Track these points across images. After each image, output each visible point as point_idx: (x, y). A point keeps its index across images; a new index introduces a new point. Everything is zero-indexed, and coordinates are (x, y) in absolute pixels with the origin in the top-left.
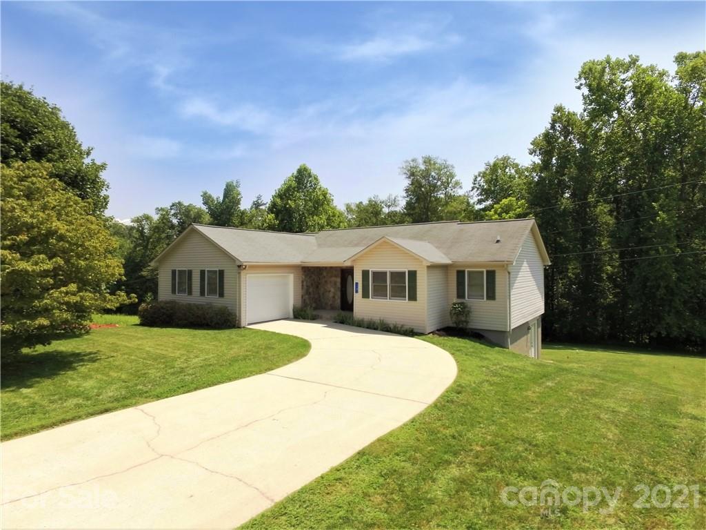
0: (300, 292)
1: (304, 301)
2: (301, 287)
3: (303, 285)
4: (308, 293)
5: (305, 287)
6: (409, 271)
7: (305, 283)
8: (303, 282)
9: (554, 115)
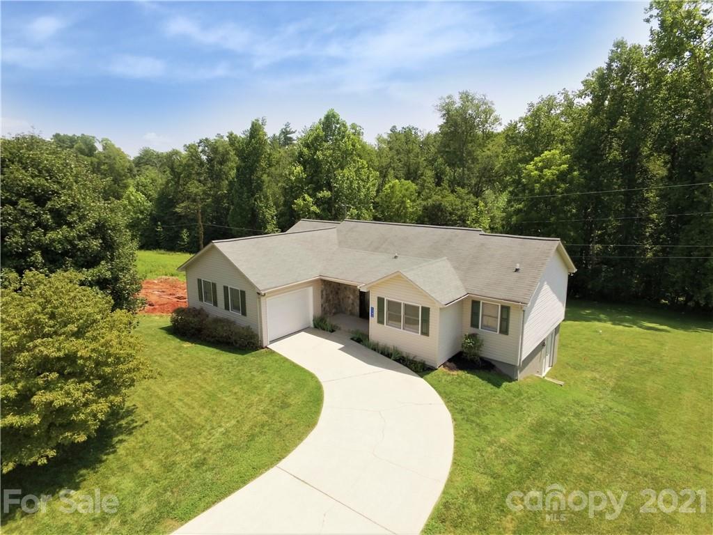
0: (320, 301)
1: (324, 309)
2: (320, 297)
3: (322, 295)
4: (327, 300)
5: (325, 296)
6: (422, 307)
7: (324, 293)
8: (322, 291)
9: (612, 51)
